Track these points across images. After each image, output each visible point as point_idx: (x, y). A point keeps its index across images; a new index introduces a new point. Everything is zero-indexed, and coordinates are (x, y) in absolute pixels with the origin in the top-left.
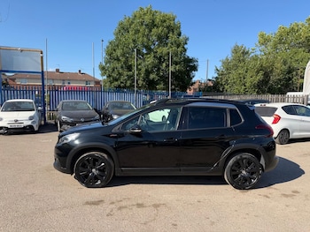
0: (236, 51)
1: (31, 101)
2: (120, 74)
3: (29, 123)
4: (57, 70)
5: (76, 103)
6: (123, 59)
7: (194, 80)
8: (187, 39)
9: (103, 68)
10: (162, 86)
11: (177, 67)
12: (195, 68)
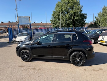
0: (104, 9)
1: (26, 33)
2: (57, 22)
3: (25, 40)
4: (41, 22)
5: (39, 33)
6: (57, 17)
7: (85, 22)
8: (82, 6)
9: (51, 21)
10: (71, 25)
11: (78, 18)
12: (86, 18)
